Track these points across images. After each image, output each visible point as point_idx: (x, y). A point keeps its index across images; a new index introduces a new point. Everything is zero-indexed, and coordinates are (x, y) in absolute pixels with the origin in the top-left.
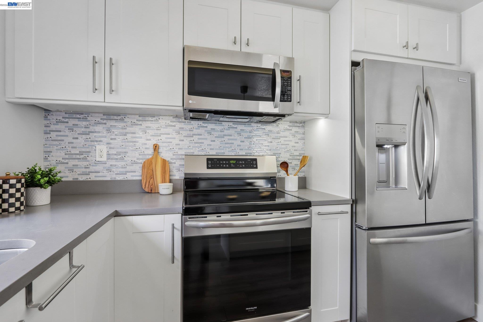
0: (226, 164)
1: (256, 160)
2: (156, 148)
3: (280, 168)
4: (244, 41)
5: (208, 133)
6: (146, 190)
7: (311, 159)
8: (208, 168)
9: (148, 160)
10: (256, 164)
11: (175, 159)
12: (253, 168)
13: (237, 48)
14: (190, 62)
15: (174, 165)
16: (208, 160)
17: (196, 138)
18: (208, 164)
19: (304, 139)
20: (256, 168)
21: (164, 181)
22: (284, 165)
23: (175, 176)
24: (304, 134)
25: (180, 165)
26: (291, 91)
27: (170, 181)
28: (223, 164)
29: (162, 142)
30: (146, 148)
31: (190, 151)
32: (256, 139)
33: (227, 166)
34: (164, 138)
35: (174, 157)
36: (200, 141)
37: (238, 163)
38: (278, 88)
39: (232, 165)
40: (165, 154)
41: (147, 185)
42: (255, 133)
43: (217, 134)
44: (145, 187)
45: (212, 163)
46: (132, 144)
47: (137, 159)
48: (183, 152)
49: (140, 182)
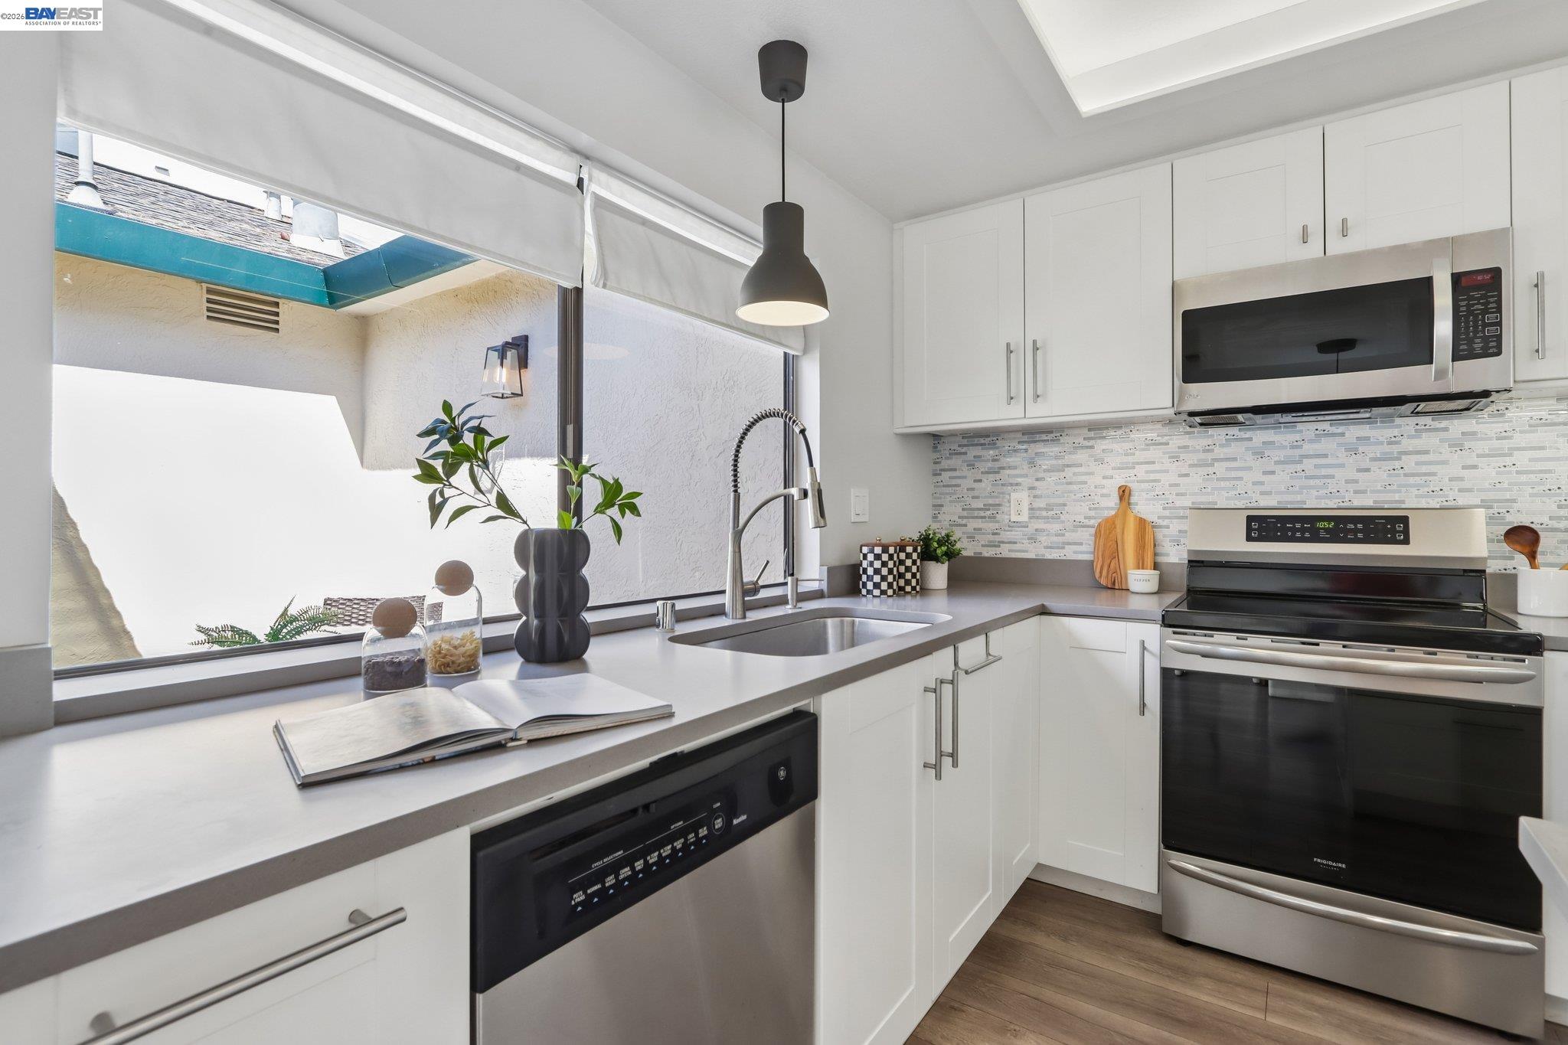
0: (1303, 530)
1: (1405, 520)
2: (1124, 493)
3: (1505, 547)
5: (1254, 454)
6: (1103, 582)
8: (1249, 538)
9: (1108, 519)
10: (1406, 532)
11: (1168, 518)
12: (1394, 541)
14: (1184, 314)
15: (1165, 531)
16: (1250, 519)
17: (1220, 468)
18: (1249, 529)
20: (1406, 541)
21: (1140, 565)
22: (1523, 538)
23: (1167, 555)
25: (1179, 531)
27: (1155, 566)
28: (1294, 530)
29: (1138, 481)
30: (1103, 495)
31: (1206, 499)
32: (1409, 462)
33: (1307, 535)
34: (1141, 471)
35: (1167, 513)
36: (1233, 474)
37: (1342, 528)
38: (1443, 328)
39: (1322, 534)
40: (1144, 507)
41: (1104, 573)
42: (1407, 444)
43: (1280, 455)
44: (1101, 576)
45: (1262, 527)
46: (1075, 487)
47: (1085, 518)
48: (1187, 502)
49: (1091, 564)
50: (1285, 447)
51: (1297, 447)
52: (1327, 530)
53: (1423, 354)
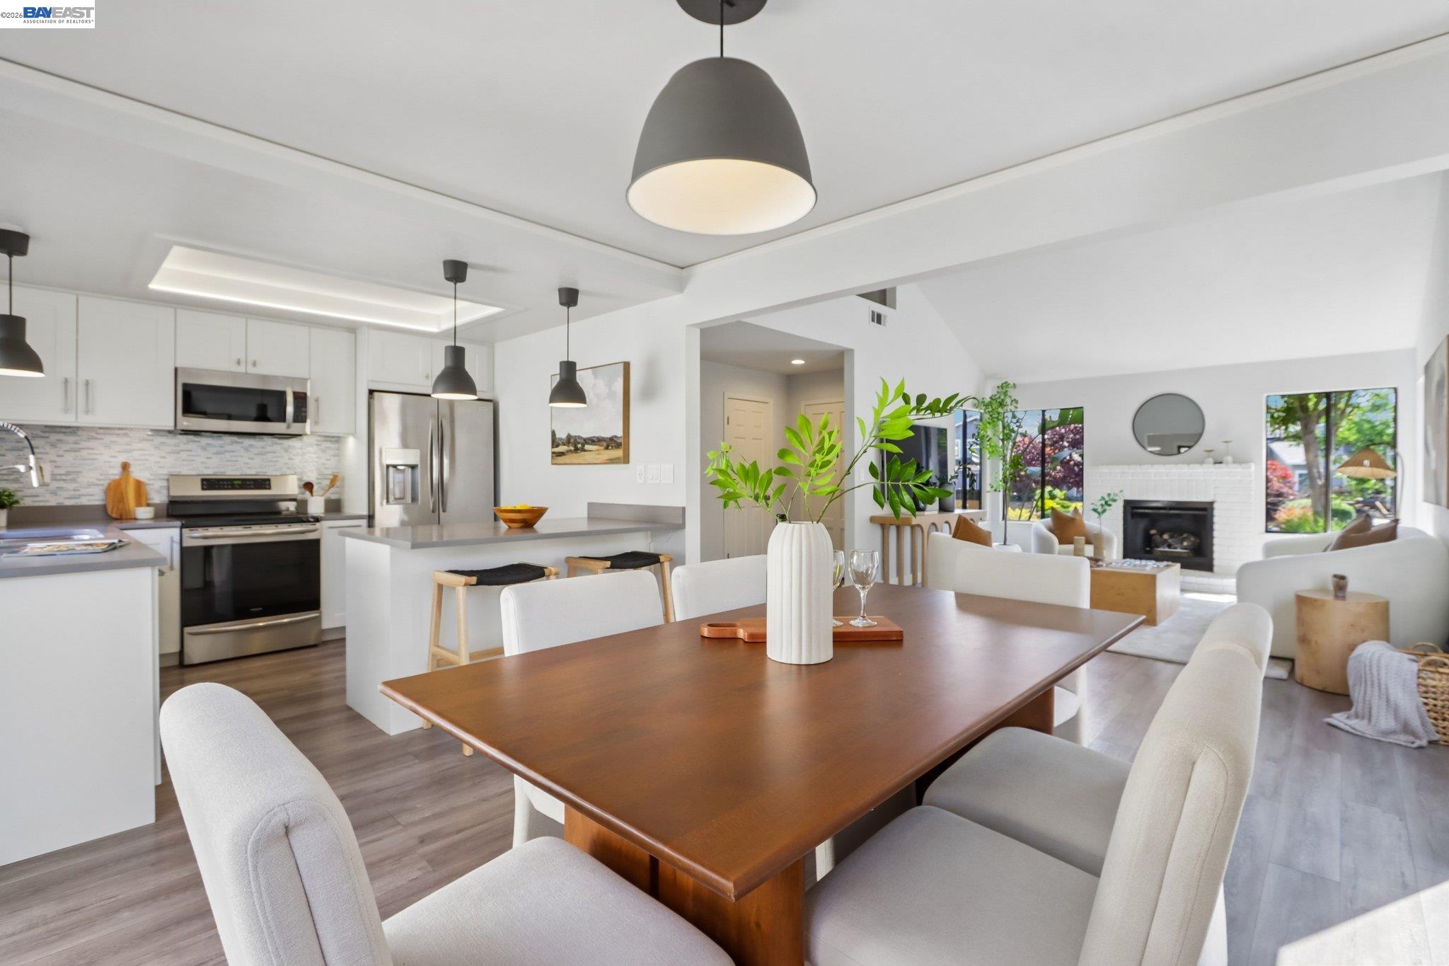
0: (228, 485)
1: (269, 480)
2: (125, 466)
3: (303, 490)
4: (250, 360)
5: (202, 449)
6: (114, 516)
7: (343, 479)
8: (203, 489)
9: (114, 481)
10: (269, 485)
11: (152, 479)
12: (265, 488)
13: (241, 369)
14: (185, 385)
15: (151, 487)
16: (203, 480)
17: (184, 455)
18: (203, 485)
19: (338, 456)
20: (270, 488)
21: (139, 504)
22: (308, 486)
23: (153, 499)
24: (338, 450)
25: (161, 487)
26: (306, 412)
27: (148, 505)
28: (224, 485)
29: (134, 460)
30: (110, 467)
31: (176, 470)
32: (269, 456)
33: (230, 487)
34: (136, 454)
35: (153, 477)
36: (190, 458)
37: (245, 483)
38: (290, 409)
39: (237, 487)
40: (137, 473)
41: (115, 511)
42: (269, 449)
43: (215, 450)
44: (112, 512)
45: (209, 483)
46: (88, 462)
47: (97, 480)
48: (165, 471)
49: (104, 507)
50: (215, 446)
51: (223, 447)
52: (238, 485)
53: (282, 418)
